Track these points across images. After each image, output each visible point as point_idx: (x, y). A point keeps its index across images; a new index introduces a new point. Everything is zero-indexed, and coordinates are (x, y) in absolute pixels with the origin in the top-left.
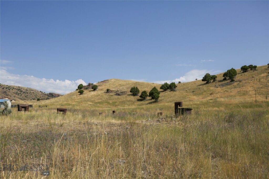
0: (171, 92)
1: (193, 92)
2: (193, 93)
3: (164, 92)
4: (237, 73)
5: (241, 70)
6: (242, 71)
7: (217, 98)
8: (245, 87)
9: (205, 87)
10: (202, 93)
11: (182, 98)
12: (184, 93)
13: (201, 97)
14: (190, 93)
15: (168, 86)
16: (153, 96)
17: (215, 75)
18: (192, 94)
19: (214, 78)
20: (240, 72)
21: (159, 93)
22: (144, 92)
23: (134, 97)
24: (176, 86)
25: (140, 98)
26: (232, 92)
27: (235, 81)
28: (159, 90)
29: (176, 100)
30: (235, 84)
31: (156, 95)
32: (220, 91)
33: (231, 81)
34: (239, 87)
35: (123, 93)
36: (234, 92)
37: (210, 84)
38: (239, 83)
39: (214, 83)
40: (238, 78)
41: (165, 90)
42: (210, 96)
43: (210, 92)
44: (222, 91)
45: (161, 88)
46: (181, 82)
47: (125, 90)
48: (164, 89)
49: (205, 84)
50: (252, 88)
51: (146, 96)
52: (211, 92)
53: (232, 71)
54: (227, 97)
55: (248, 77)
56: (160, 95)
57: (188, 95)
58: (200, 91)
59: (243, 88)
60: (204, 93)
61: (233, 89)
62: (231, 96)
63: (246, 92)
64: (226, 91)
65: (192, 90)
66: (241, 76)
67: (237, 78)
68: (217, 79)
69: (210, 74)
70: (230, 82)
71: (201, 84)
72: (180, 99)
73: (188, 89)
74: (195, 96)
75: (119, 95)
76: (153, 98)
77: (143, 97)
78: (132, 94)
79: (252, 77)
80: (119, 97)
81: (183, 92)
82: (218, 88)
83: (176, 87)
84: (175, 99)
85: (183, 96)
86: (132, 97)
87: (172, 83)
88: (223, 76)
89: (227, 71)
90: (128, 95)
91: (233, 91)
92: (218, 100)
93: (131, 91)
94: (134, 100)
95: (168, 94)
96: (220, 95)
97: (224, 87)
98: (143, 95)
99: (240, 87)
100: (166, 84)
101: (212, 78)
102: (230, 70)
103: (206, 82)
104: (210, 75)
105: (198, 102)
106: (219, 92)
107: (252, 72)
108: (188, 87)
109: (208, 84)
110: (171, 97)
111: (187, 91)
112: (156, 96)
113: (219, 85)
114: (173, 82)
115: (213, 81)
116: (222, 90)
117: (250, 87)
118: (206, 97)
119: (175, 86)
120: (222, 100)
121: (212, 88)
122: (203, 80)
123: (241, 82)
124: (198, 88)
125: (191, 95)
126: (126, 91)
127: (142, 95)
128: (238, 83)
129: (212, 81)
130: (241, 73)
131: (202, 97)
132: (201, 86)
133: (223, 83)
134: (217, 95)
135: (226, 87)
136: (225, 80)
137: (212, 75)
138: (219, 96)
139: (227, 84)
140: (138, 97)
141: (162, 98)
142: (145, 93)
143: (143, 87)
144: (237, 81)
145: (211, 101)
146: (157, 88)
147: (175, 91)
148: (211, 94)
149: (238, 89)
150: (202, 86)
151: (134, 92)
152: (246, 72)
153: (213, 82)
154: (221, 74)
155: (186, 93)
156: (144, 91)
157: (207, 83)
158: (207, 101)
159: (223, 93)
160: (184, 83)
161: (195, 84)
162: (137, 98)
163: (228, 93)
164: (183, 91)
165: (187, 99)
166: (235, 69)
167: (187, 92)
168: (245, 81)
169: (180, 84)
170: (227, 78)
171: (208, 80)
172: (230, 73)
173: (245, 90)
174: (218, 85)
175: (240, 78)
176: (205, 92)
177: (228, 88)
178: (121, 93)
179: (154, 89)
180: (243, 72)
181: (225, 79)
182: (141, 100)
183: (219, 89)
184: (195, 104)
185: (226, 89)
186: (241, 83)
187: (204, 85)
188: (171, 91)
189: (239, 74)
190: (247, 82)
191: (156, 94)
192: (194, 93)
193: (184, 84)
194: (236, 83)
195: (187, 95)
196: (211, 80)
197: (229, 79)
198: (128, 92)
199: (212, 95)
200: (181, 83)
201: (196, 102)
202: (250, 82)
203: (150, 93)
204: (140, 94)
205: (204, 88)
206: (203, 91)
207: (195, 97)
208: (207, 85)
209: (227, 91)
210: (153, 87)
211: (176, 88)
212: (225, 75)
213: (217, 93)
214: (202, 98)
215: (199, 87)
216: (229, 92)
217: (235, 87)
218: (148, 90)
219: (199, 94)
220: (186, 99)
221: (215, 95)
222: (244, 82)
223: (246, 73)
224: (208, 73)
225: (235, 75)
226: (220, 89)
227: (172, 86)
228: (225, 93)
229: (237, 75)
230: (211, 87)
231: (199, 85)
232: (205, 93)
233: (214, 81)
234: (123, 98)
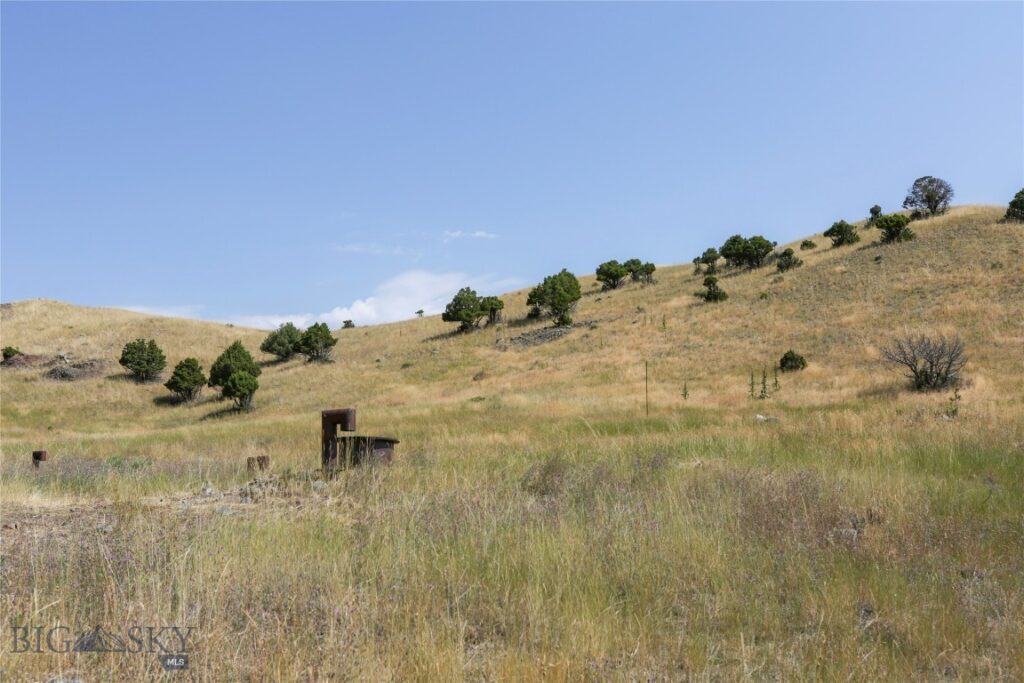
0: (310, 365)
1: (405, 366)
2: (404, 370)
3: (279, 367)
4: (582, 290)
5: (598, 279)
6: (601, 284)
7: (503, 392)
8: (610, 349)
9: (455, 348)
10: (443, 372)
11: (356, 393)
12: (367, 369)
13: (436, 388)
14: (394, 373)
15: (299, 339)
16: (230, 384)
17: (495, 298)
18: (399, 375)
19: (491, 308)
20: (594, 289)
21: (255, 371)
22: (187, 367)
23: (140, 387)
24: (335, 342)
25: (167, 392)
26: (558, 369)
27: (575, 326)
28: (258, 356)
29: (333, 400)
30: (574, 335)
31: (241, 379)
32: (513, 365)
33: (558, 325)
34: (585, 350)
35: (85, 368)
36: (569, 367)
37: (474, 335)
38: (588, 332)
39: (492, 331)
40: (586, 313)
41: (284, 357)
42: (474, 383)
43: (472, 368)
44: (521, 365)
45: (267, 347)
46: (353, 322)
47: (97, 356)
48: (279, 354)
49: (454, 334)
50: (634, 352)
51: (195, 382)
52: (478, 369)
53: (562, 284)
54: (541, 389)
55: (622, 307)
56: (260, 379)
57: (383, 381)
58: (432, 363)
59: (600, 352)
60: (450, 372)
61: (564, 358)
62: (557, 386)
63: (612, 369)
64: (537, 362)
65: (402, 360)
66: (598, 305)
67: (582, 310)
68: (505, 313)
69: (474, 292)
70: (554, 327)
71: (438, 333)
72: (351, 397)
73: (384, 352)
74: (414, 383)
75: (64, 376)
76: (228, 393)
77: (182, 387)
78: (130, 371)
79: (638, 308)
80: (67, 385)
81: (363, 366)
82: (508, 353)
83: (330, 345)
84: (329, 398)
85: (364, 385)
86: (131, 387)
87: (317, 325)
88: (529, 302)
89: (542, 282)
90: (111, 378)
91: (563, 367)
92: (506, 399)
93: (123, 362)
94: (141, 401)
95: (296, 373)
96: (513, 382)
97: (532, 349)
98: (182, 378)
99: (591, 350)
100: (289, 330)
101: (483, 308)
102: (555, 277)
103: (459, 324)
104: (478, 296)
105: (426, 412)
106: (510, 368)
107: (636, 289)
108: (385, 347)
109: (466, 333)
110: (310, 390)
111: (378, 361)
112: (244, 381)
113: (512, 339)
114: (320, 324)
115: (488, 322)
116: (521, 359)
117: (628, 348)
118: (459, 390)
119: (329, 338)
120: (522, 400)
121: (482, 352)
122: (446, 317)
123: (594, 330)
124: (427, 350)
125: (395, 381)
126: (101, 361)
127: (178, 378)
128: (585, 330)
129: (484, 320)
130: (597, 291)
131: (442, 390)
132: (438, 344)
133: (527, 332)
134: (503, 379)
135: (536, 348)
136: (535, 320)
137: (485, 296)
138: (508, 385)
139: (543, 336)
140: (159, 388)
141: (272, 392)
142: (193, 370)
143: (184, 342)
144: (579, 325)
145: (477, 406)
146: (246, 350)
147: (326, 361)
148: (479, 376)
149: (585, 358)
150: (444, 341)
151: (139, 364)
152: (614, 287)
153: (486, 326)
154: (519, 293)
155: (377, 373)
156: (188, 361)
157: (463, 329)
158: (463, 407)
159: (525, 374)
160: (366, 327)
161: (416, 331)
162: (152, 392)
163: (542, 371)
164: (364, 363)
165: (380, 397)
166: (577, 276)
167: (378, 367)
168: (611, 324)
169: (351, 329)
170: (545, 311)
171: (468, 315)
172: (554, 289)
173: (610, 361)
174: (506, 339)
175: (594, 311)
176: (454, 366)
177: (544, 353)
178: (74, 366)
179: (236, 350)
180: (604, 289)
181: (534, 316)
182: (173, 402)
183: (511, 356)
184: (414, 420)
185: (537, 358)
186: (595, 333)
187: (451, 339)
188: (310, 361)
189: (587, 294)
190: (616, 329)
191: (241, 373)
192: (411, 370)
193: (366, 334)
194: (577, 330)
195: (378, 378)
196: (478, 316)
197: (549, 316)
198: (111, 364)
199: (484, 382)
200: (353, 326)
201: (415, 412)
202: (627, 327)
203: (213, 368)
204: (167, 374)
205: (450, 349)
206: (446, 363)
207: (412, 389)
208: (464, 337)
209: (542, 366)
210: (231, 343)
211: (333, 347)
212: (535, 297)
213: (501, 374)
214: (443, 395)
215: (430, 348)
216: (549, 369)
217: (573, 350)
218: (208, 356)
219: (431, 377)
220: (375, 394)
221: (493, 379)
222: (608, 327)
223: (614, 293)
224: (468, 288)
225: (575, 299)
226: (517, 356)
227: (313, 338)
228: (532, 371)
229: (583, 299)
230: (480, 346)
231: (432, 339)
232: (453, 372)
233: (491, 322)
234: (83, 391)
